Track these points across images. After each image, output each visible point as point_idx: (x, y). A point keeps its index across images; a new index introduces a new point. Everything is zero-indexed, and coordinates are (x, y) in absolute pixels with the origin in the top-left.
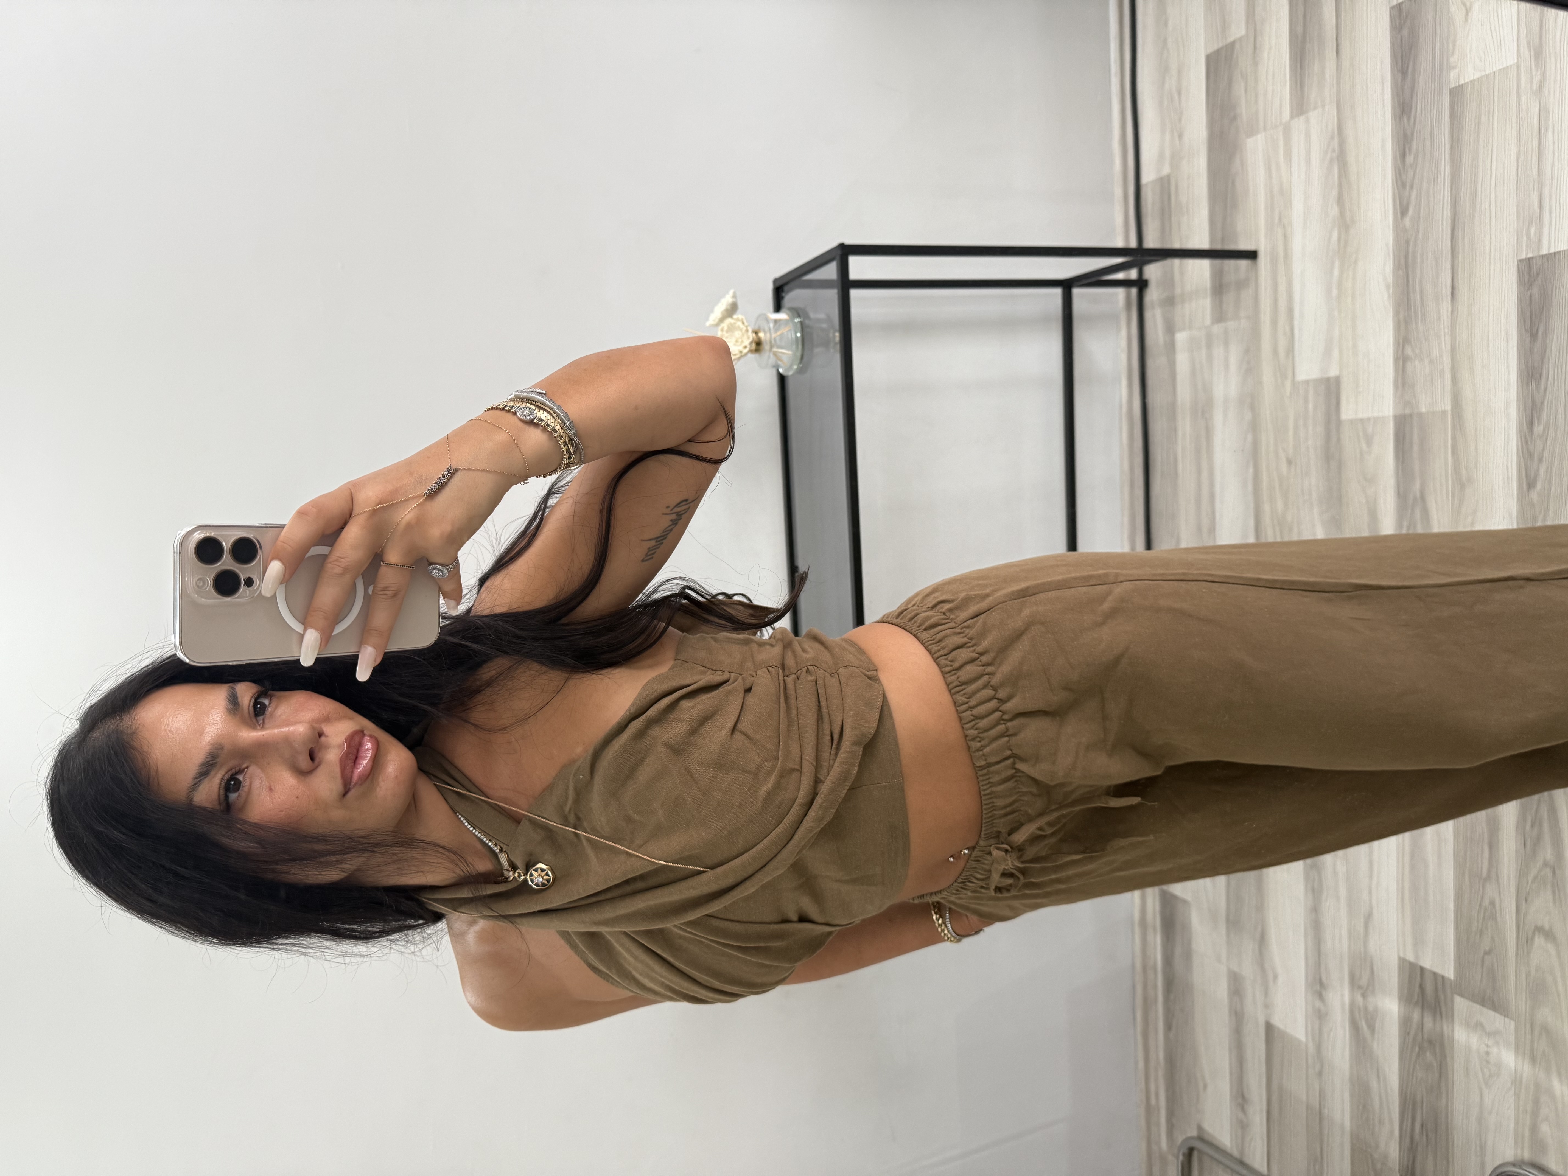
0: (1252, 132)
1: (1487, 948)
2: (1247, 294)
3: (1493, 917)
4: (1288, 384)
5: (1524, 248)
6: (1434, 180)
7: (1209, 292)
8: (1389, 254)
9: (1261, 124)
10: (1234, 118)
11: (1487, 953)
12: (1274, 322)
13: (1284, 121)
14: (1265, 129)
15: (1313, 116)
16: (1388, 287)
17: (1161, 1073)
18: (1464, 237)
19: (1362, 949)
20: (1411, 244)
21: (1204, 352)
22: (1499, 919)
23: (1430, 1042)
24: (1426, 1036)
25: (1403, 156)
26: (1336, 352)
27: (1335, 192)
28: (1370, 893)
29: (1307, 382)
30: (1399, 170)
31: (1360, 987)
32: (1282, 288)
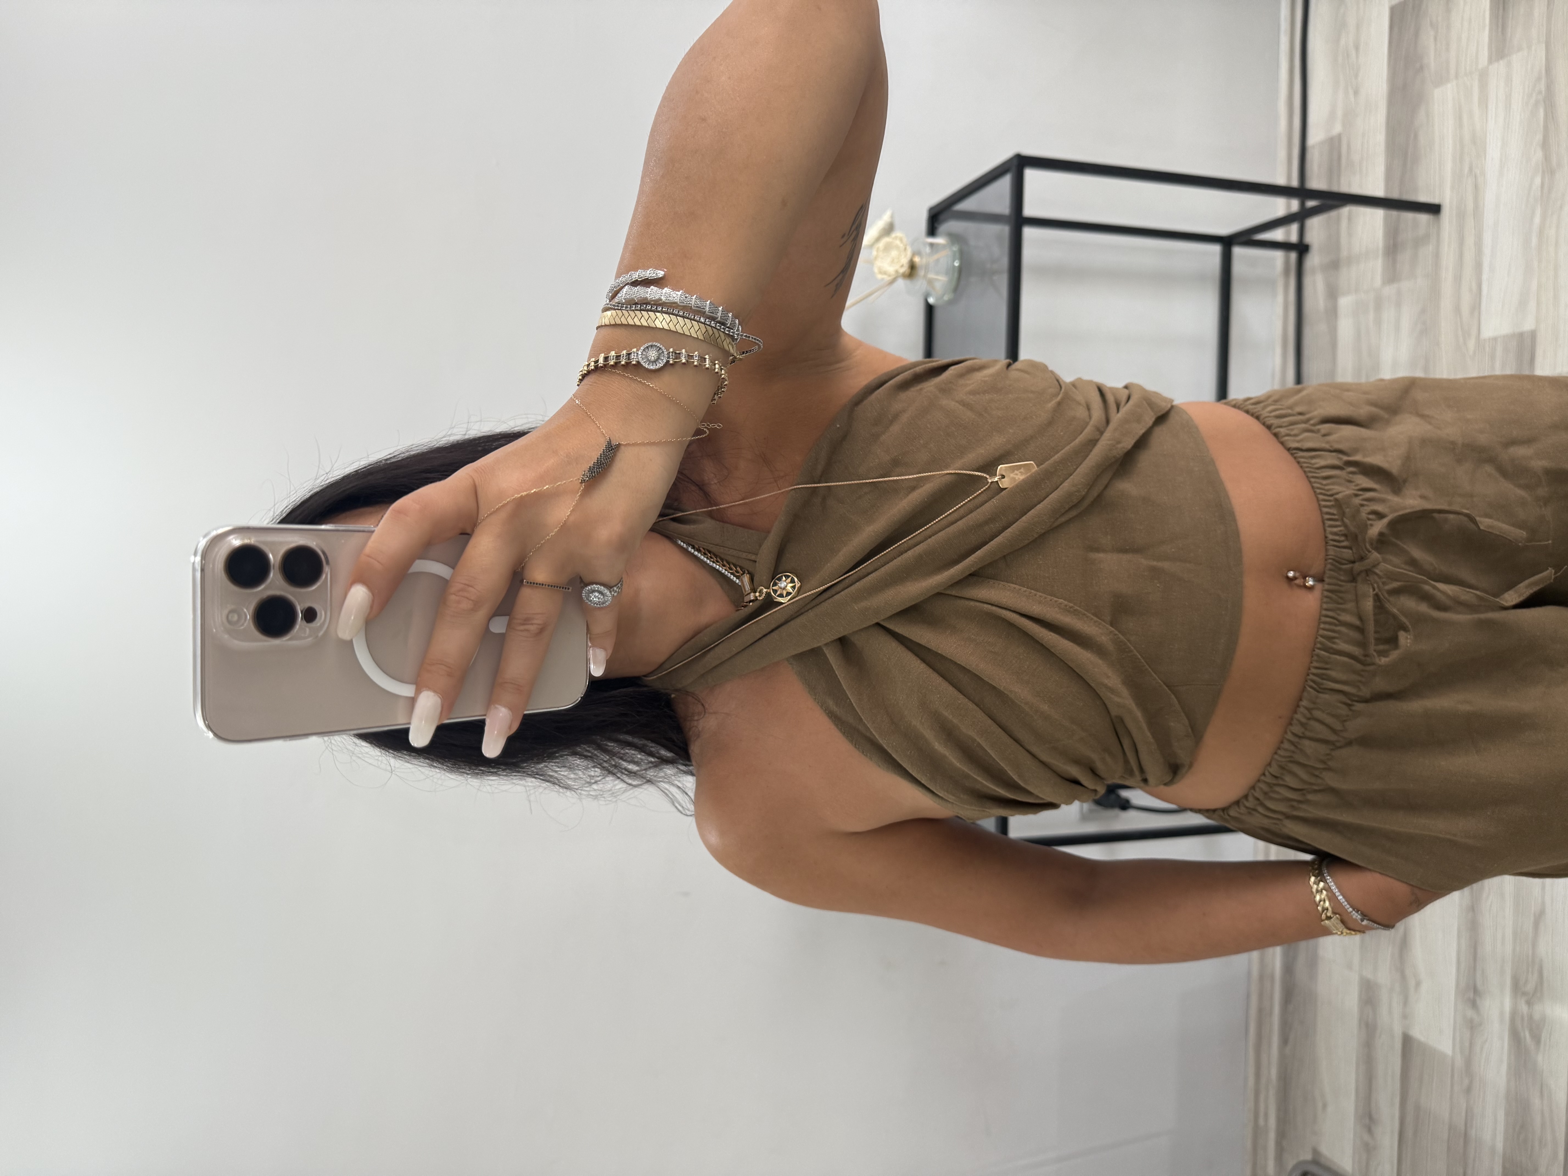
0: (1441, 80)
2: (1426, 251)
4: (1472, 343)
7: (1381, 252)
9: (1452, 72)
10: (1421, 68)
12: (1458, 279)
13: (1480, 67)
14: (1457, 77)
15: (1516, 59)
17: (1272, 1093)
19: (1530, 952)
21: (1371, 316)
26: (1532, 305)
27: (1539, 137)
29: (1495, 339)
31: (1524, 994)
32: (1470, 241)
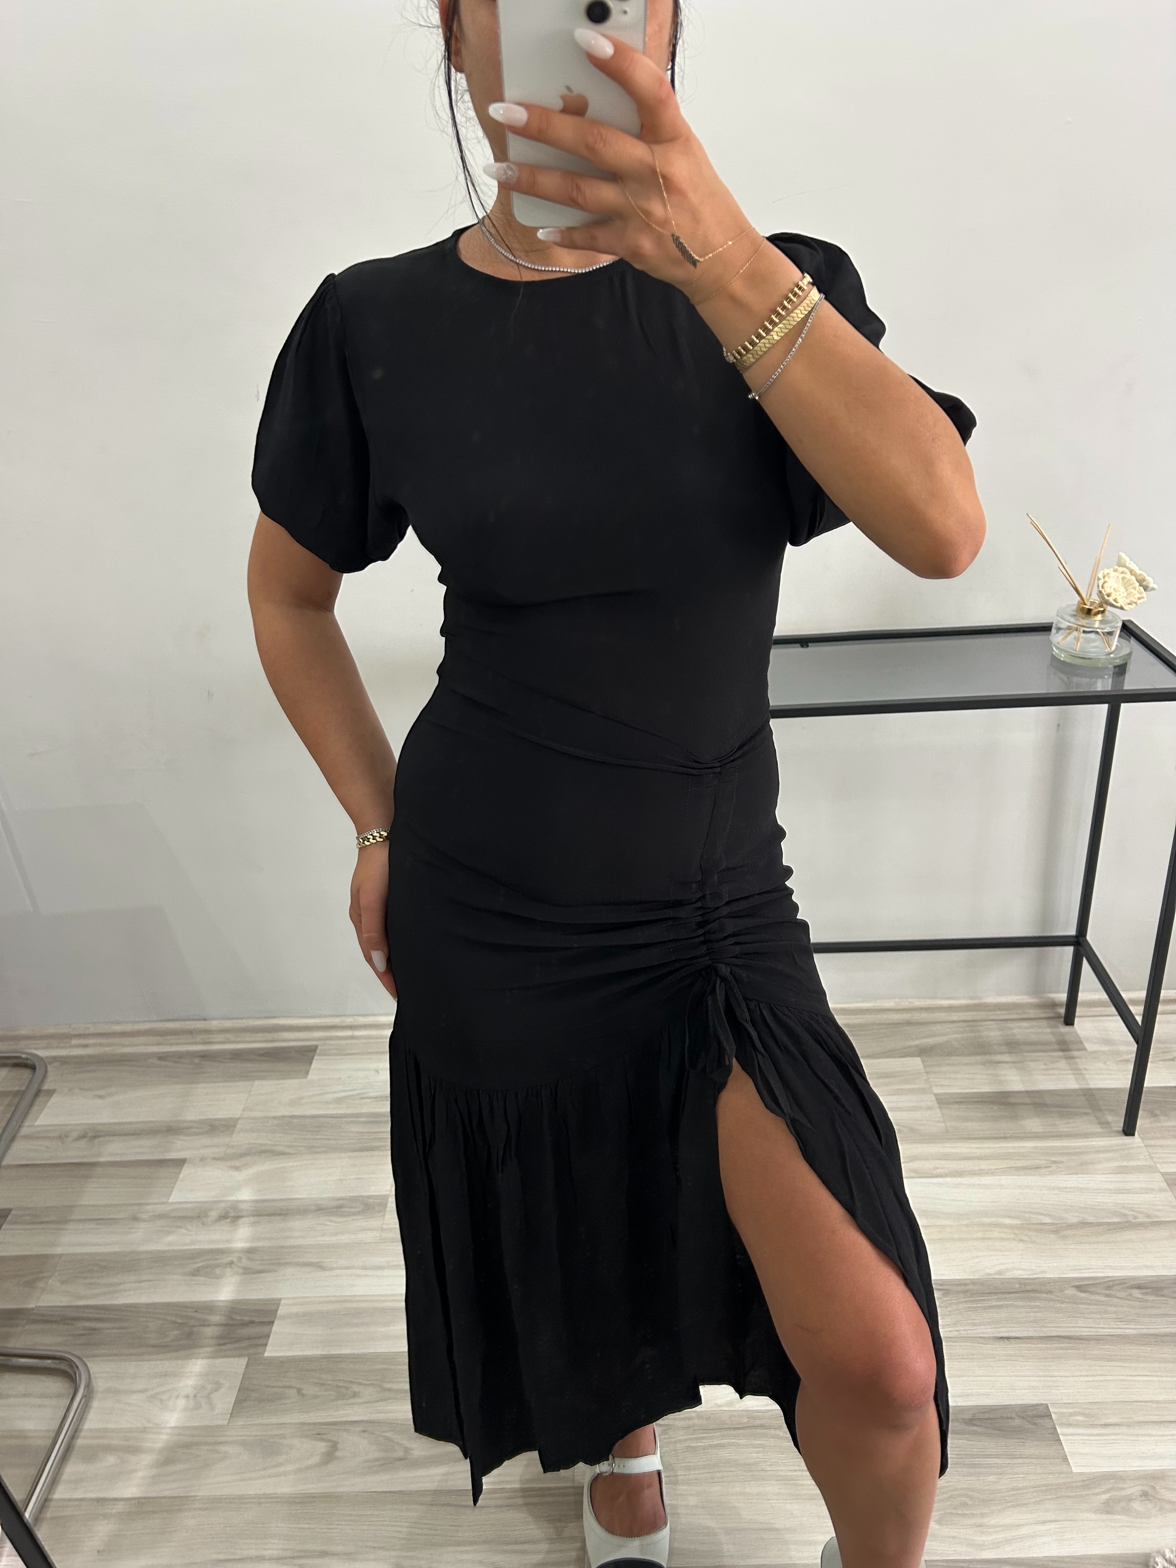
1: (304, 1392)
3: (341, 1396)
5: (1061, 1410)
6: (1118, 1318)
8: (1035, 1274)
11: (299, 1391)
15: (1167, 1196)
16: (1000, 1273)
18: (1062, 1349)
19: (283, 1261)
20: (1049, 1296)
22: (339, 1402)
23: (190, 1335)
24: (195, 1329)
25: (1139, 1287)
27: (1091, 1219)
28: (347, 1268)
30: (1125, 1283)
